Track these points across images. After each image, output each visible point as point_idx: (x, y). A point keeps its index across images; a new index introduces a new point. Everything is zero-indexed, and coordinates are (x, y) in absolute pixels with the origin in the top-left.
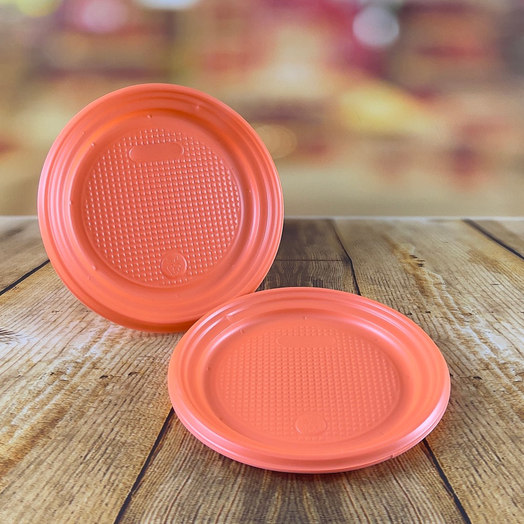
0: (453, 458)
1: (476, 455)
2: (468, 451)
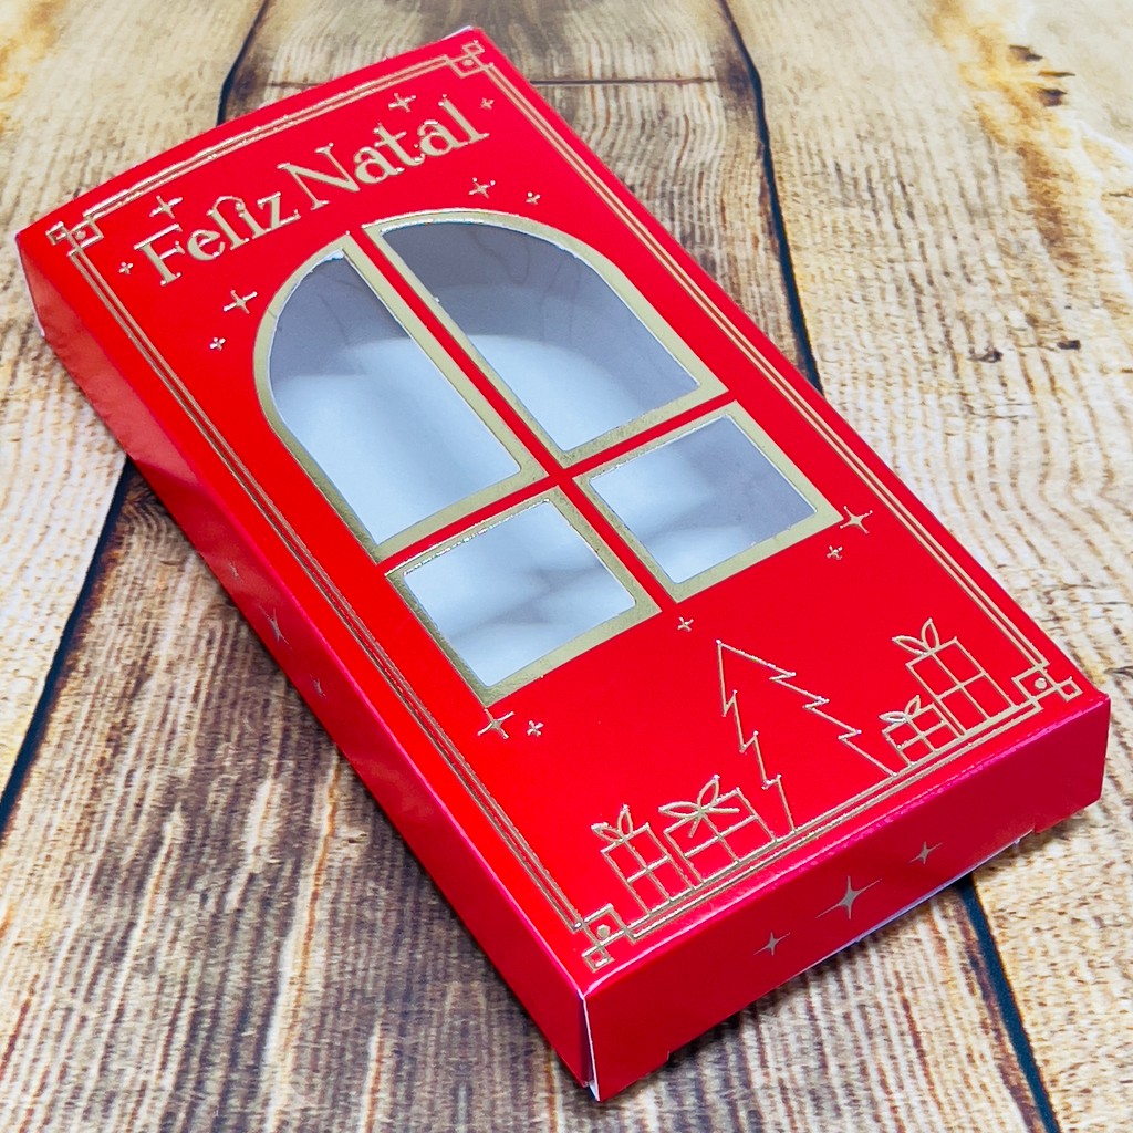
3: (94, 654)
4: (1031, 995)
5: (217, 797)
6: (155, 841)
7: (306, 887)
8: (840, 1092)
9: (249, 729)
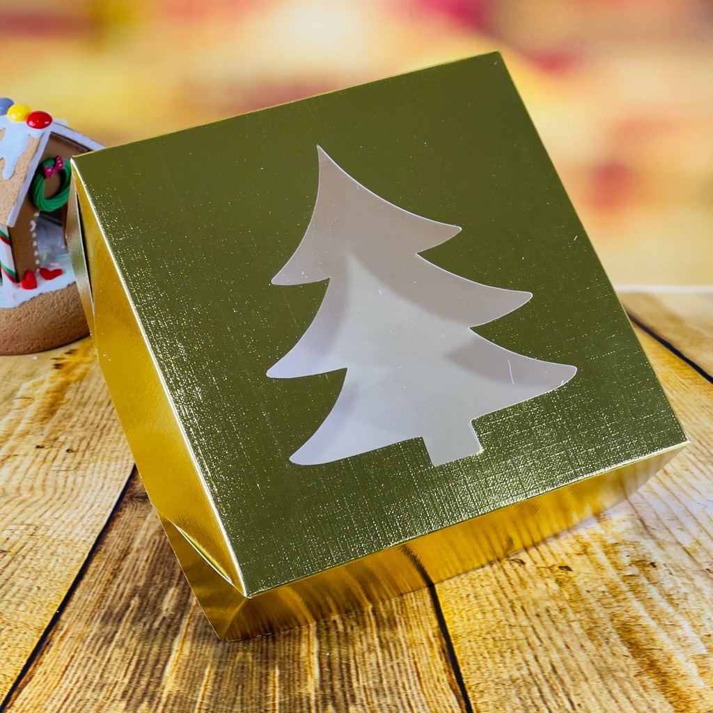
0: (498, 703)
1: (537, 699)
2: (524, 691)
3: (108, 546)
4: (464, 661)
5: (153, 593)
6: (128, 606)
7: (185, 622)
8: (386, 689)
9: (167, 571)
